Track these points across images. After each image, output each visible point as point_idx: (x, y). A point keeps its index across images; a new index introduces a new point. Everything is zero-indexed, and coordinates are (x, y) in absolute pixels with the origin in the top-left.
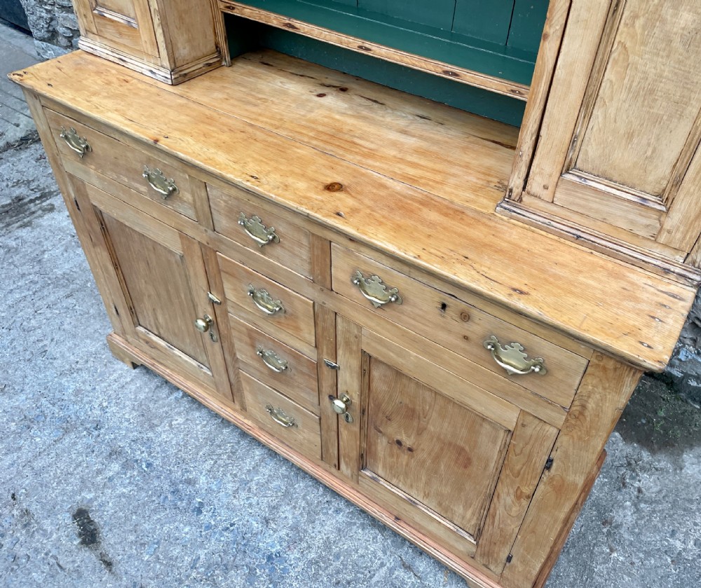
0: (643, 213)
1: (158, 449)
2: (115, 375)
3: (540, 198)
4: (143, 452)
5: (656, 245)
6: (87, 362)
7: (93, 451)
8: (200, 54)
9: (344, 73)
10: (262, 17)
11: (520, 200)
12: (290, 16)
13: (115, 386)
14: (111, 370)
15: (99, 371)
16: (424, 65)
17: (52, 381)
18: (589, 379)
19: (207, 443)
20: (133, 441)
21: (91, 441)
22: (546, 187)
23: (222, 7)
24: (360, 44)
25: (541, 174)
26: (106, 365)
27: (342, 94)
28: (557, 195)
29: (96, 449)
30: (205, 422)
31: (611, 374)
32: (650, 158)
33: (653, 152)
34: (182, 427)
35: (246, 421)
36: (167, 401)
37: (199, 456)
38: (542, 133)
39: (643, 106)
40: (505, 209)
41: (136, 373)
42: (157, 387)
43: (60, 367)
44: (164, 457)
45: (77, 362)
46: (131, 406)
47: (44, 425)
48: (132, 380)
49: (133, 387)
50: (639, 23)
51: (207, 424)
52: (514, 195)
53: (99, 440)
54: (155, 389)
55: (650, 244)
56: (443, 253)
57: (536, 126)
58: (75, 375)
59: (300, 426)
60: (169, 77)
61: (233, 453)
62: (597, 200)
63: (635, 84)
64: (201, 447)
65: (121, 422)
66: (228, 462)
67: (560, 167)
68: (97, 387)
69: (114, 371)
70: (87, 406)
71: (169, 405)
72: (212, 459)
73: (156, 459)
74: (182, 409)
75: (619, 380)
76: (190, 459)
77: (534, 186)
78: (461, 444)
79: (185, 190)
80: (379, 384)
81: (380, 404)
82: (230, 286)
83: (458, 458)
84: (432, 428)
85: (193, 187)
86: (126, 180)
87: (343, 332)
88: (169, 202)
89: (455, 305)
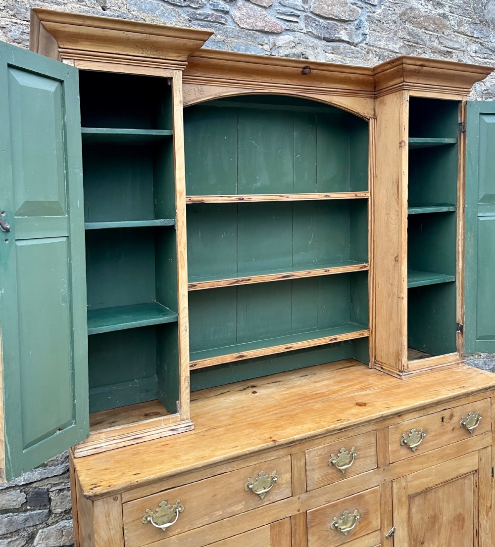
9: (233, 383)
11: (408, 368)
16: (320, 342)
18: (493, 407)
24: (286, 347)
40: (406, 375)
52: (405, 367)
78: (459, 511)
79: (285, 473)
80: (416, 518)
81: (417, 536)
82: (315, 538)
83: (459, 526)
84: (445, 518)
85: (294, 462)
86: (221, 513)
87: (397, 493)
88: (267, 498)
89: (447, 414)
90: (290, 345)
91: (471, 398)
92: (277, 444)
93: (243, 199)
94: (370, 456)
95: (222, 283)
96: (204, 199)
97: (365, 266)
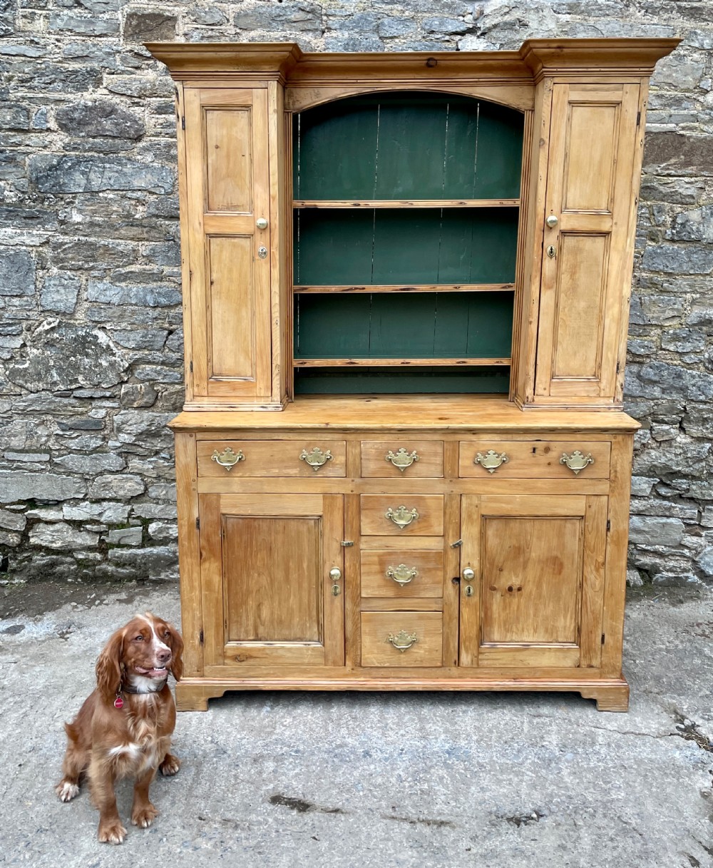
0: (589, 385)
3: (543, 396)
8: (284, 394)
11: (533, 400)
12: (350, 358)
16: (444, 362)
18: (614, 453)
22: (545, 389)
23: (293, 364)
24: (402, 361)
25: (541, 383)
28: (551, 391)
31: (622, 444)
33: (585, 357)
38: (537, 362)
39: (576, 340)
40: (528, 408)
46: (235, 730)
50: (566, 310)
52: (529, 399)
55: (598, 399)
59: (421, 638)
60: (280, 406)
62: (570, 386)
63: (571, 332)
67: (549, 377)
71: (267, 716)
73: (298, 747)
74: (281, 714)
75: (626, 445)
77: (539, 390)
78: (555, 553)
79: (340, 455)
80: (492, 541)
81: (494, 560)
82: (368, 521)
83: (554, 569)
84: (533, 554)
85: (349, 448)
86: (277, 471)
87: (467, 508)
88: (320, 472)
89: (540, 445)
90: (407, 360)
91: (579, 437)
92: (329, 427)
93: (359, 205)
94: (436, 464)
95: (333, 289)
96: (317, 204)
97: (510, 287)
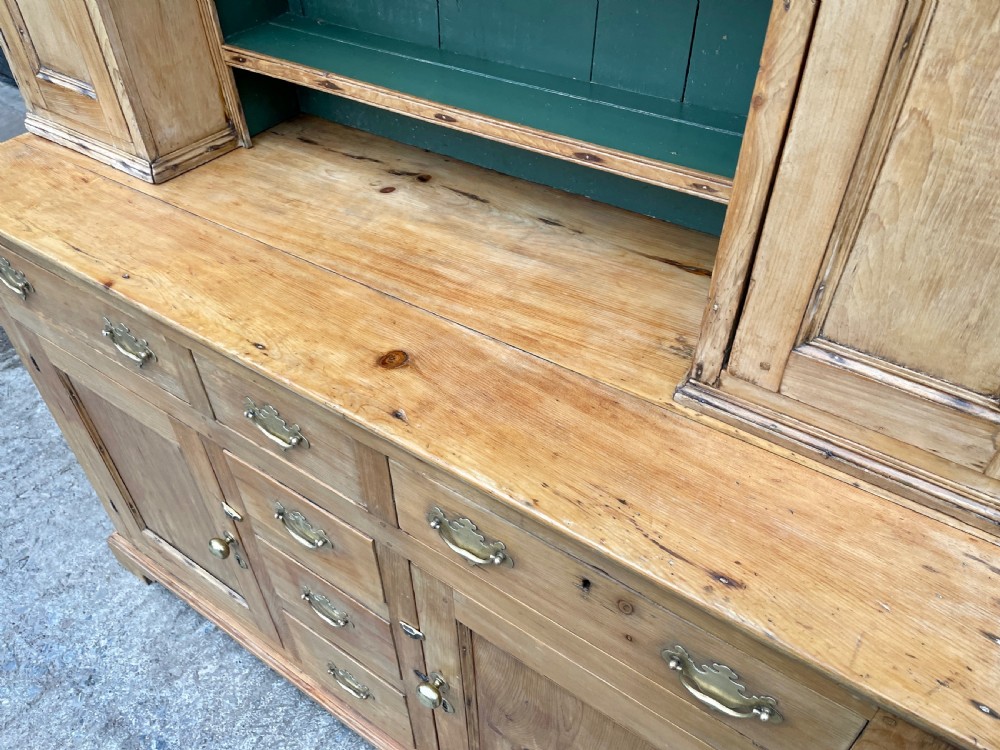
0: (960, 425)
1: (176, 717)
2: (121, 595)
3: (754, 383)
4: (154, 721)
5: (984, 480)
6: (82, 574)
7: (82, 722)
8: (198, 132)
10: (287, 72)
11: (718, 383)
12: (327, 69)
13: (119, 614)
14: (116, 586)
15: (98, 589)
16: (541, 144)
17: (32, 605)
19: (248, 706)
20: (141, 704)
21: (79, 704)
22: (764, 367)
23: (227, 58)
24: (439, 111)
25: (755, 343)
26: (108, 579)
27: (421, 187)
28: (788, 381)
29: (87, 717)
30: (247, 671)
32: (977, 328)
33: (984, 315)
34: (213, 678)
35: (303, 677)
36: (192, 637)
37: (236, 729)
38: (756, 274)
39: (961, 233)
40: (692, 397)
41: (151, 590)
42: (181, 612)
43: (45, 583)
44: (184, 731)
45: (69, 575)
46: (140, 646)
47: (15, 678)
48: (145, 603)
49: (145, 614)
50: (957, 72)
51: (250, 674)
52: (706, 375)
53: (91, 701)
54: (178, 616)
55: (974, 478)
56: (580, 493)
57: (743, 263)
58: (64, 595)
59: (378, 698)
60: (148, 171)
61: (287, 723)
62: (866, 395)
63: (944, 192)
64: (241, 712)
65: (125, 673)
66: (278, 738)
67: (791, 335)
68: (94, 615)
69: (120, 588)
70: (78, 646)
71: (196, 643)
72: (255, 734)
73: (172, 735)
74: (214, 649)
76: (223, 734)
77: (744, 362)
81: (494, 697)
87: (423, 589)
89: (605, 585)
94: (347, 476)
